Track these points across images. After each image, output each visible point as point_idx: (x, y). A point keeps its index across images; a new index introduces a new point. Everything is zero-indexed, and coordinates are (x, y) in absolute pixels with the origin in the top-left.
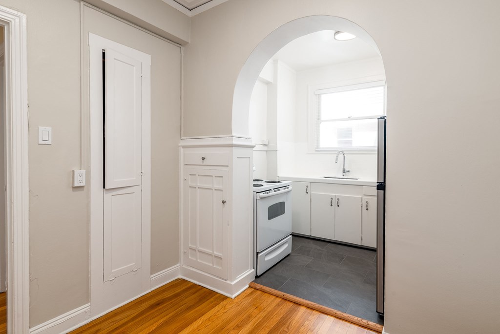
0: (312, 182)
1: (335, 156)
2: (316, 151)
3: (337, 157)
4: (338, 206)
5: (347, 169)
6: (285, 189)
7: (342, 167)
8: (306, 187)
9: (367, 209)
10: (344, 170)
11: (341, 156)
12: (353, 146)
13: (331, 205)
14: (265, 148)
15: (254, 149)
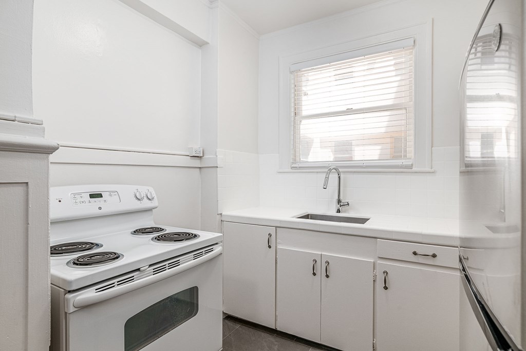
0: (279, 227)
1: (324, 175)
2: (292, 168)
3: (327, 178)
4: (327, 276)
5: (344, 201)
6: (195, 257)
7: (337, 198)
8: (268, 236)
9: (386, 288)
10: (339, 201)
11: (334, 177)
12: (356, 158)
13: (314, 274)
14: (196, 163)
15: (52, 157)
